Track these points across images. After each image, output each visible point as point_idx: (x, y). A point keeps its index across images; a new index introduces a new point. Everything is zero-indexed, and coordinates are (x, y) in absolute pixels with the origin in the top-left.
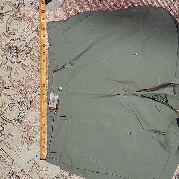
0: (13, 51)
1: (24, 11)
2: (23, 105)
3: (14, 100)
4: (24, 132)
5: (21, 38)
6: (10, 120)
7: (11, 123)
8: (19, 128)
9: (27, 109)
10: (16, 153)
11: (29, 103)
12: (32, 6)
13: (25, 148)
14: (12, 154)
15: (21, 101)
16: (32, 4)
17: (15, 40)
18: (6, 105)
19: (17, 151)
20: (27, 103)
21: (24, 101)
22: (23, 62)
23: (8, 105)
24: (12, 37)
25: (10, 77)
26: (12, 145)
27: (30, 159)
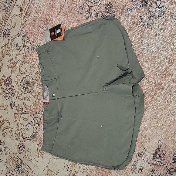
0: (25, 85)
1: (29, 56)
2: (35, 123)
3: (29, 121)
4: (38, 145)
5: (29, 75)
6: (28, 138)
7: (29, 140)
8: (35, 142)
9: (38, 126)
10: (34, 164)
11: (39, 120)
12: (34, 51)
13: (40, 158)
14: (32, 165)
15: (34, 120)
16: (33, 50)
17: (25, 77)
18: (25, 127)
19: (35, 162)
20: (38, 121)
21: (36, 120)
22: (32, 91)
23: (26, 126)
24: (24, 75)
25: (25, 104)
26: (31, 158)
27: (44, 167)
